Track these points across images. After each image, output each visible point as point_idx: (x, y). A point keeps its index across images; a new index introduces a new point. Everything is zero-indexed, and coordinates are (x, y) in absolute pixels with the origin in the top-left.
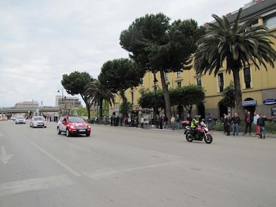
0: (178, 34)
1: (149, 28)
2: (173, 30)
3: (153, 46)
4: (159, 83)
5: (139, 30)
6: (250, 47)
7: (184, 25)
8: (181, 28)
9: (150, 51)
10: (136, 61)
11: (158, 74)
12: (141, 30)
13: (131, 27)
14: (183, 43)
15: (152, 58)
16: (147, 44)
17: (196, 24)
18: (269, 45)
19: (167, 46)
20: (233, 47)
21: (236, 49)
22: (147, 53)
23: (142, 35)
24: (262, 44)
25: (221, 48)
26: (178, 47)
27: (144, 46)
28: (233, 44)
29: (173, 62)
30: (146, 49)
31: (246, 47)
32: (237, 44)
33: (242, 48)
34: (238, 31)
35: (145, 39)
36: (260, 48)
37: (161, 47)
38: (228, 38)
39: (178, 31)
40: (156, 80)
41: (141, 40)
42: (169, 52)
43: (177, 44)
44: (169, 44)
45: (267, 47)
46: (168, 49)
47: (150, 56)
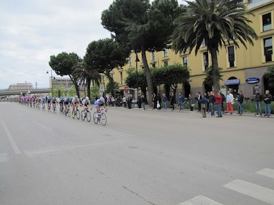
0: (157, 12)
1: (129, 8)
2: (152, 8)
3: (133, 26)
4: (141, 63)
5: (119, 9)
6: (226, 25)
7: (163, 4)
8: (160, 8)
9: (130, 31)
10: (117, 41)
11: (140, 55)
12: (121, 10)
13: (111, 6)
14: (162, 22)
15: (132, 38)
16: (128, 24)
17: (177, 3)
18: (245, 23)
19: (146, 26)
20: (209, 26)
21: (211, 27)
22: (127, 33)
23: (122, 14)
24: (239, 23)
25: (196, 27)
26: (157, 26)
27: (124, 26)
28: (209, 22)
29: (154, 41)
30: (126, 29)
31: (222, 26)
32: (213, 22)
33: (218, 27)
34: (215, 10)
35: (125, 19)
36: (236, 26)
37: (140, 26)
38: (205, 16)
39: (156, 9)
40: (137, 60)
41: (121, 20)
42: (149, 31)
43: (156, 23)
44: (148, 23)
45: (243, 25)
46: (147, 29)
47: (131, 36)
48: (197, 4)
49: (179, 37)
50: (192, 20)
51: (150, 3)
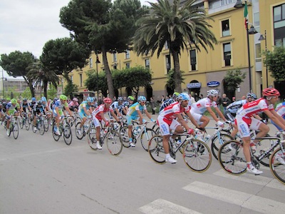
0: (118, 12)
1: (90, 6)
2: (114, 8)
3: (94, 26)
4: (101, 65)
5: (79, 7)
6: (188, 29)
7: (125, 4)
8: (122, 7)
9: (91, 31)
10: (77, 41)
12: (81, 7)
13: (71, 3)
14: (124, 23)
15: (92, 38)
16: (88, 23)
17: (139, 3)
18: (205, 28)
19: (108, 26)
20: (172, 28)
21: (174, 30)
22: (88, 32)
23: (82, 12)
24: (200, 27)
25: (159, 29)
26: (119, 26)
27: (85, 25)
28: (171, 24)
29: (115, 42)
30: (86, 28)
31: (184, 29)
32: (175, 25)
33: (180, 30)
34: (178, 13)
35: (85, 17)
36: (197, 31)
37: (101, 26)
38: (167, 19)
39: (118, 9)
40: (98, 61)
41: (81, 18)
42: (110, 31)
43: (117, 24)
44: (110, 24)
45: (204, 30)
46: (108, 29)
47: (91, 36)
48: (159, 6)
49: (141, 38)
50: (154, 22)
51: (112, 2)
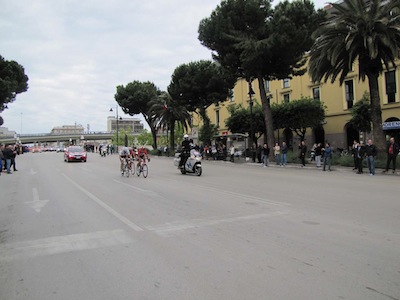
0: (284, 22)
1: (241, 15)
2: (277, 16)
3: (247, 42)
4: (257, 96)
5: (226, 17)
7: (293, 9)
8: (288, 14)
9: (243, 49)
10: (223, 64)
11: (255, 83)
12: (229, 18)
13: (214, 13)
14: (292, 36)
15: (245, 59)
16: (239, 38)
17: (312, 6)
19: (268, 42)
20: (370, 40)
21: (374, 43)
22: (239, 52)
23: (230, 25)
25: (350, 42)
26: (285, 41)
27: (234, 42)
28: (369, 34)
29: (278, 65)
30: (237, 46)
31: (391, 40)
32: (376, 34)
33: (385, 41)
34: (378, 15)
35: (234, 32)
37: (259, 42)
38: (362, 26)
39: (284, 17)
40: (251, 92)
41: (229, 33)
42: (271, 49)
44: (271, 38)
46: (269, 46)
47: (244, 57)
49: (321, 57)
50: (341, 32)
51: (273, 5)
